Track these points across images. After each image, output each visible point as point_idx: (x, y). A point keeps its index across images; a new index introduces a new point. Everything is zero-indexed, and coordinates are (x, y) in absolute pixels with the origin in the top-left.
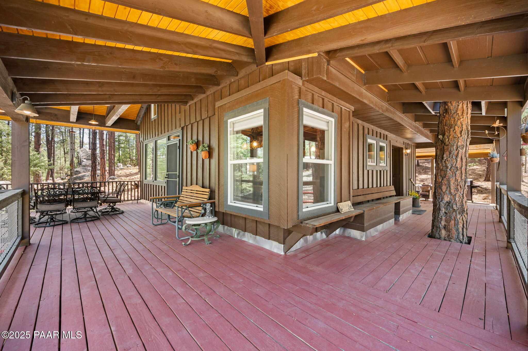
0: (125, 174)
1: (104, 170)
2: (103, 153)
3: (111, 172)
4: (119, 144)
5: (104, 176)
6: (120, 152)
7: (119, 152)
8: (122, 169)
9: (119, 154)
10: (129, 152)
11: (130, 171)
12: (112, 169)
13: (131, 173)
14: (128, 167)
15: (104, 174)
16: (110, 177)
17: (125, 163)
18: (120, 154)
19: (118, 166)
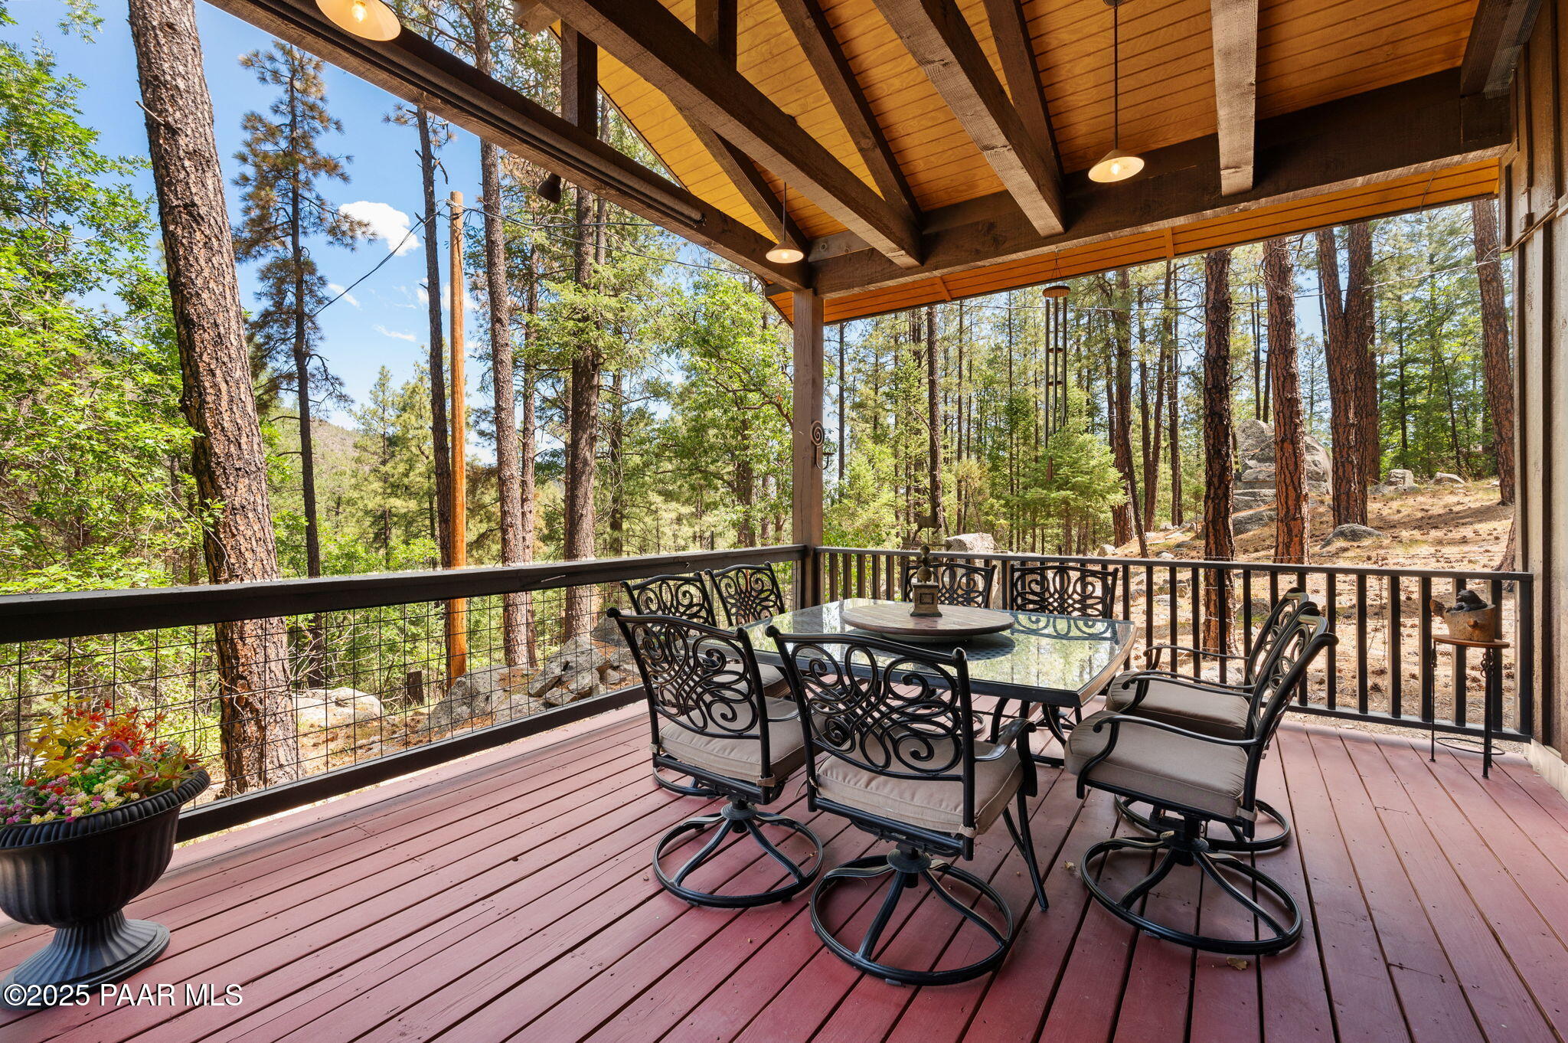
0: (1420, 515)
1: (1292, 494)
2: (1288, 414)
3: (1343, 504)
4: (1402, 395)
5: (1292, 523)
6: (1411, 429)
7: (1404, 429)
8: (1406, 493)
9: (1404, 435)
10: (1450, 424)
11: (1451, 499)
12: (1348, 493)
13: (1456, 509)
14: (1439, 481)
15: (1292, 512)
16: (1338, 528)
17: (1426, 469)
18: (1410, 438)
19: (1393, 480)
